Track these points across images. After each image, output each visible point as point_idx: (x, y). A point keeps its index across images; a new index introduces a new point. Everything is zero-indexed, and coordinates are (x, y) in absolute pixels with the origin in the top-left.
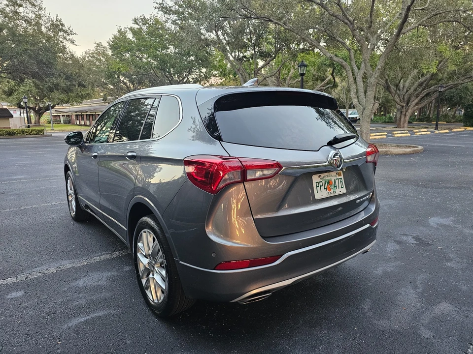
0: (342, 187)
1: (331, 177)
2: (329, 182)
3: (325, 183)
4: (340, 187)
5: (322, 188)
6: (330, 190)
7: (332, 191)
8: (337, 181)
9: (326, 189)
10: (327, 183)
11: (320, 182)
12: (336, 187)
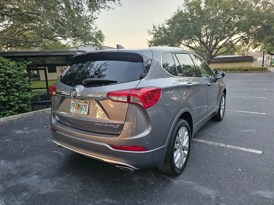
0: (85, 111)
1: (81, 103)
2: (79, 105)
3: (76, 105)
4: (84, 110)
5: (74, 107)
6: (78, 110)
7: (79, 111)
8: (83, 106)
9: (76, 108)
10: (77, 106)
11: (74, 104)
12: (82, 109)
